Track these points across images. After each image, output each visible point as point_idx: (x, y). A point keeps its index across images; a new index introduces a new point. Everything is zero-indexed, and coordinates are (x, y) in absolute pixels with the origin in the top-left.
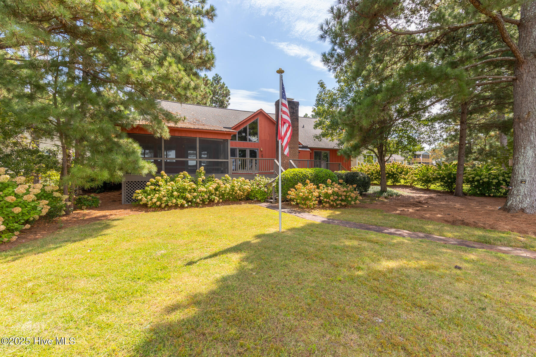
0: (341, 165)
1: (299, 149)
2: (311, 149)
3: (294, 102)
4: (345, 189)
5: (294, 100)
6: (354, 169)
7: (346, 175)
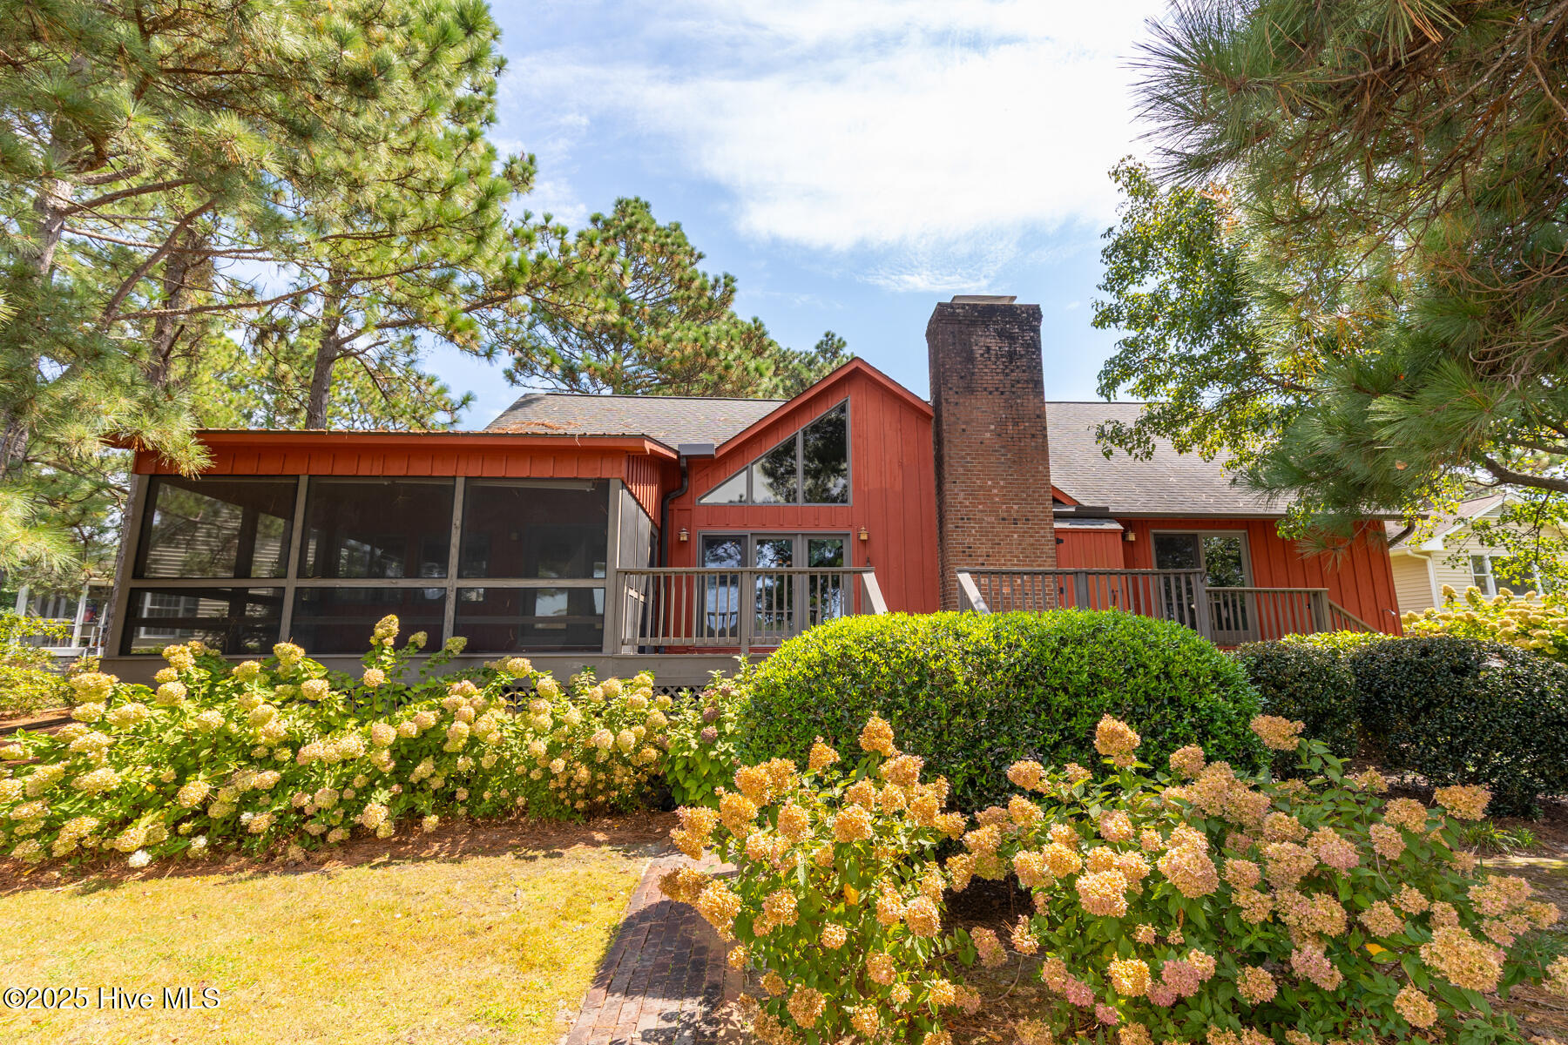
0: (1326, 601)
1: (1057, 525)
2: (1130, 522)
3: (1015, 307)
4: (1335, 848)
5: (1015, 302)
6: (1424, 624)
7: (1363, 663)
